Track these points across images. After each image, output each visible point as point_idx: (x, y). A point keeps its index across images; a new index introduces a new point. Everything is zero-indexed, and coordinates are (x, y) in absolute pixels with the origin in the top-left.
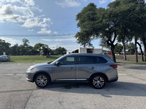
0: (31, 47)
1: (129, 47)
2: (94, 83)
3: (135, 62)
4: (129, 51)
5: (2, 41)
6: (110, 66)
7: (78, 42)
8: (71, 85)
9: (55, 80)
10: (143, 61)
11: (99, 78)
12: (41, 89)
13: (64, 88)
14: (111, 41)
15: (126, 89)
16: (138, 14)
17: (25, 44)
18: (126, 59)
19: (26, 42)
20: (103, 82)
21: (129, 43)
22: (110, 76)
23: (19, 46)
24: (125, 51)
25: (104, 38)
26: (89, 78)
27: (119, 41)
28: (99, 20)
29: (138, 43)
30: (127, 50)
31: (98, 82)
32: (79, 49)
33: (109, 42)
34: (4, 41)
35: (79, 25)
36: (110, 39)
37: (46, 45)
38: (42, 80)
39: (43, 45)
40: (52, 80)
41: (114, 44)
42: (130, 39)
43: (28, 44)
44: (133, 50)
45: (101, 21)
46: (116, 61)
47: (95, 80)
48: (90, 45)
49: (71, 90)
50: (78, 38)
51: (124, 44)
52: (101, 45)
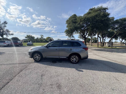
0: (45, 39)
1: (93, 40)
2: (72, 59)
3: (97, 47)
4: (93, 41)
6: (83, 48)
7: (66, 35)
8: (57, 61)
9: (45, 57)
10: (101, 46)
11: (75, 56)
12: (37, 62)
13: (51, 62)
14: (84, 35)
15: (93, 64)
16: (102, 17)
17: (42, 37)
18: (92, 45)
20: (77, 59)
21: (94, 37)
22: (82, 55)
23: (39, 38)
24: (92, 42)
25: (81, 33)
26: (68, 56)
27: (89, 36)
28: (78, 23)
29: (99, 37)
30: (92, 41)
31: (74, 59)
33: (84, 36)
35: (67, 27)
36: (84, 34)
38: (37, 57)
39: (51, 38)
40: (44, 57)
41: (86, 37)
42: (95, 35)
44: (96, 41)
46: (87, 46)
47: (72, 58)
48: (73, 37)
49: (56, 64)
50: (66, 33)
51: (91, 37)
52: (79, 37)
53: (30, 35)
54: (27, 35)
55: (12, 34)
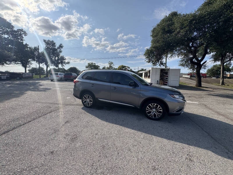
5: (93, 64)
7: (147, 60)
14: (197, 59)
17: (110, 66)
19: (111, 64)
28: (176, 32)
32: (151, 69)
33: (194, 60)
34: (95, 64)
36: (195, 57)
37: (128, 67)
39: (125, 67)
41: (202, 63)
43: (112, 66)
45: (179, 32)
46: (202, 86)
51: (224, 63)
53: (92, 63)
54: (89, 64)
55: (68, 63)
